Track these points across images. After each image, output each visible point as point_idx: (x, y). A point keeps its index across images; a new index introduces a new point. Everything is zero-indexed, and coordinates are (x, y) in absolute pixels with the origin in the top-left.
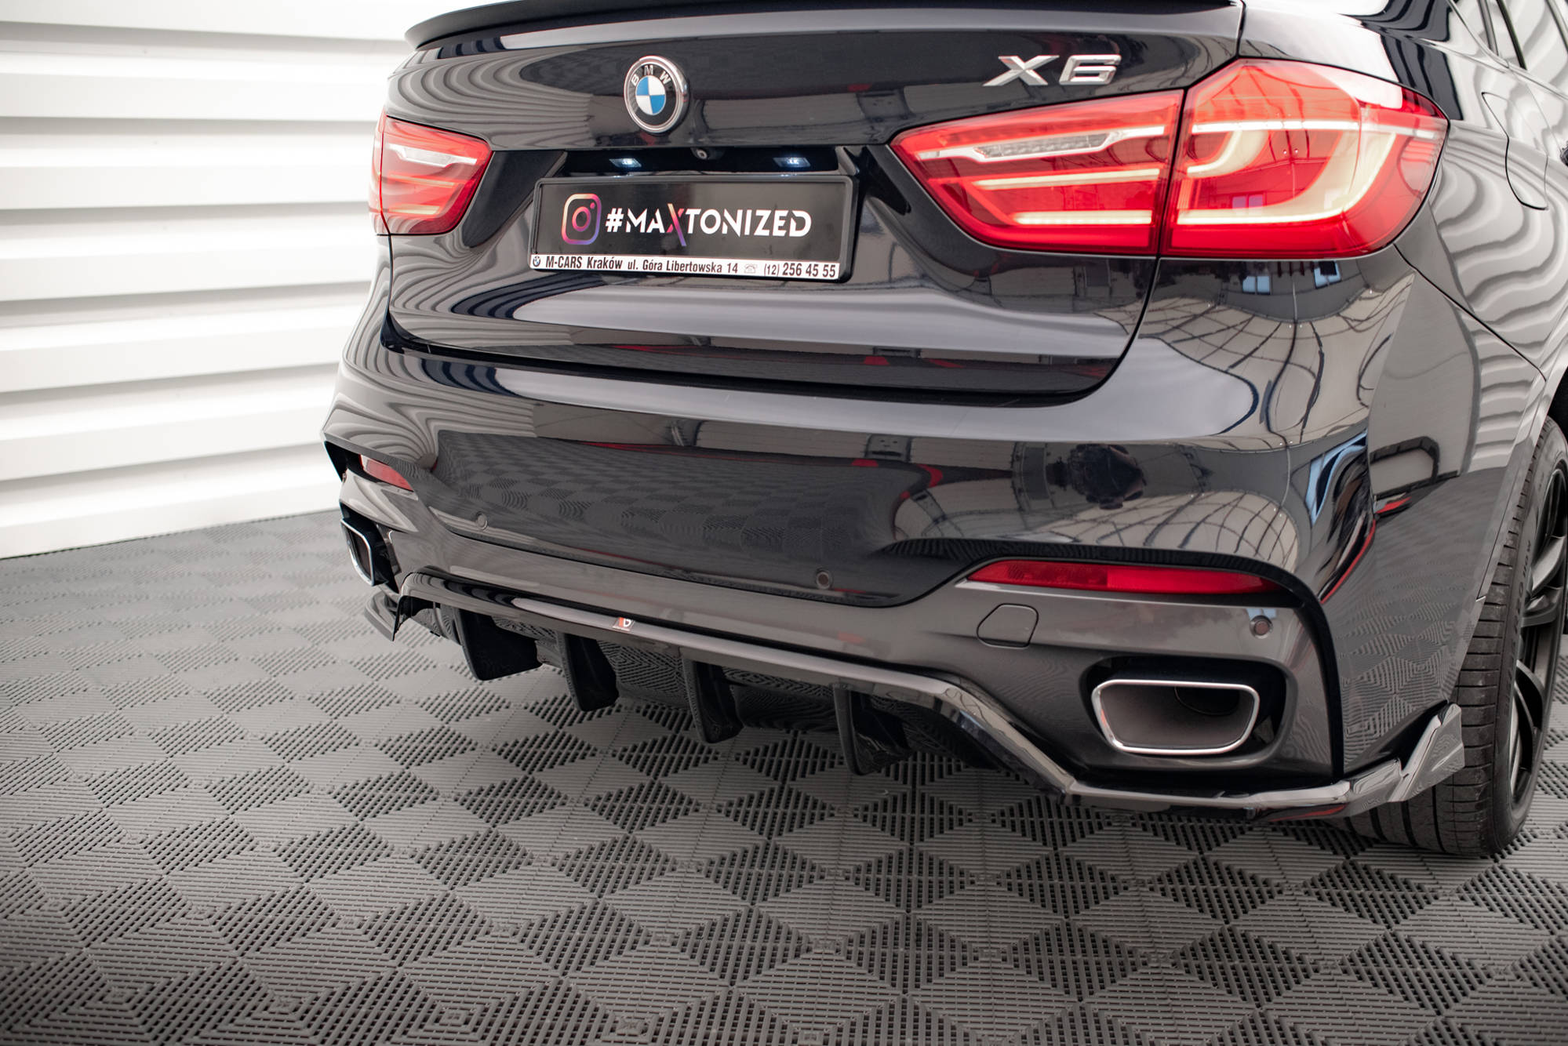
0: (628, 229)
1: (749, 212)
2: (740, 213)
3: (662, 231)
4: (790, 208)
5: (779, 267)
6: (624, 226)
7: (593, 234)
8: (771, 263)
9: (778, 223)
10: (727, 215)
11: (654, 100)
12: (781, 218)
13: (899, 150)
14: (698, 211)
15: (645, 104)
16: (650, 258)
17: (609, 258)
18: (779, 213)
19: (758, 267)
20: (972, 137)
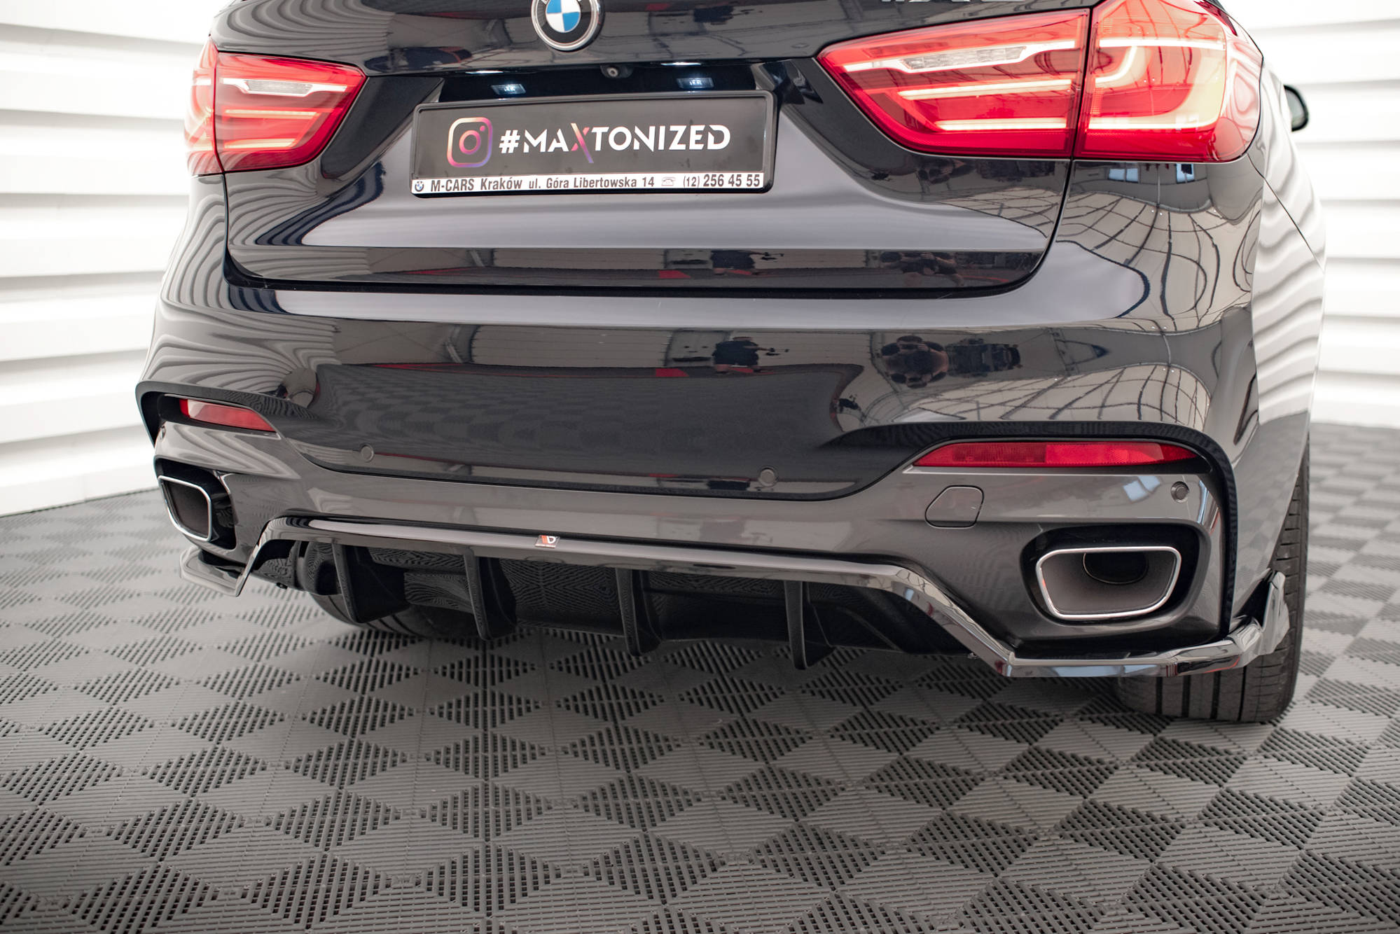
0: (526, 149)
1: (662, 129)
2: (652, 129)
3: (565, 149)
4: (707, 122)
5: (700, 179)
6: (521, 147)
7: (483, 158)
8: (691, 175)
9: (694, 137)
10: (637, 131)
11: (567, 18)
12: (698, 133)
13: (823, 62)
14: (606, 129)
15: (557, 22)
16: (554, 177)
17: (506, 178)
18: (694, 129)
19: (678, 180)
20: (894, 52)
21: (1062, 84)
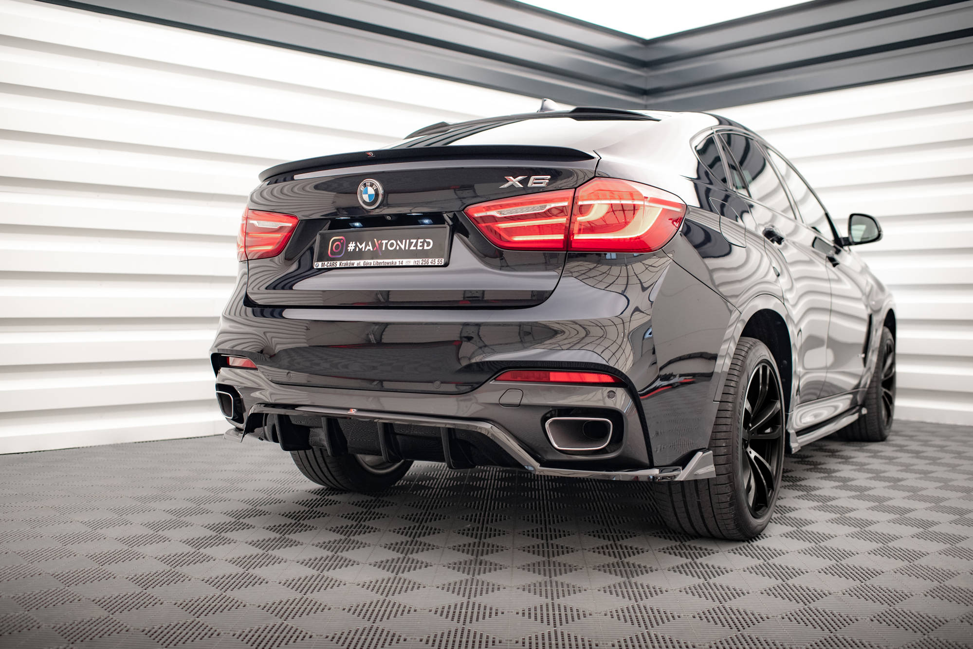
0: (357, 250)
1: (408, 241)
2: (404, 241)
3: (372, 250)
4: (424, 238)
5: (420, 261)
6: (355, 249)
7: (342, 253)
8: (416, 260)
9: (419, 244)
10: (399, 242)
11: (370, 196)
12: (421, 242)
13: (466, 213)
14: (387, 241)
15: (366, 198)
16: (366, 261)
17: (349, 262)
18: (420, 240)
19: (412, 262)
20: (495, 208)
21: (563, 220)
